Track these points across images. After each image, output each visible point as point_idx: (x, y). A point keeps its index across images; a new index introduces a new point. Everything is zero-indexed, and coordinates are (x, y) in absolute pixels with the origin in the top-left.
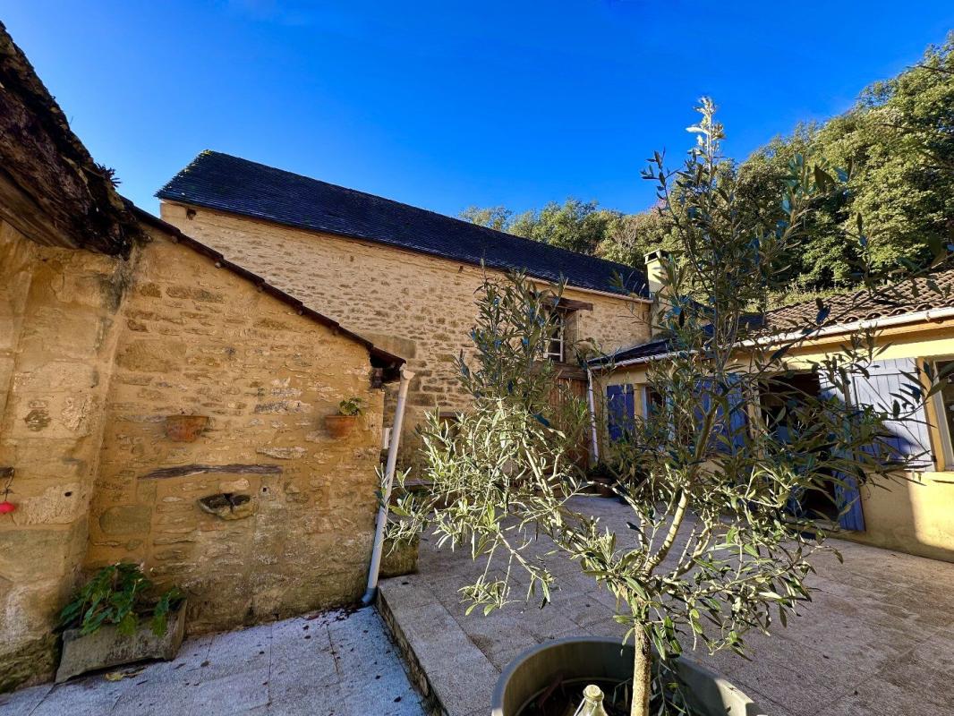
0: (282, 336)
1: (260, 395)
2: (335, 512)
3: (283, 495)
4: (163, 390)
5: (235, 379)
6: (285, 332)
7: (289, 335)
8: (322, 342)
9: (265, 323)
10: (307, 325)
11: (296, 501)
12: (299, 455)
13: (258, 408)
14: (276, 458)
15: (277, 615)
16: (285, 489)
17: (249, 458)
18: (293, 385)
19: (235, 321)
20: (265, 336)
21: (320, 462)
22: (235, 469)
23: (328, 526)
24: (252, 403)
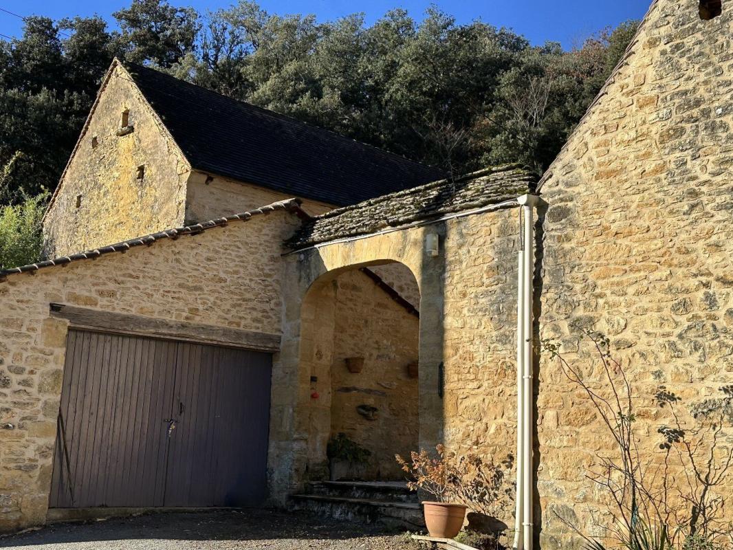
0: (386, 313)
1: (379, 349)
2: (411, 424)
3: (388, 410)
4: (341, 343)
5: (368, 339)
6: (387, 310)
7: (389, 312)
8: (404, 317)
9: (379, 305)
10: (397, 307)
11: (394, 414)
12: (395, 387)
13: (379, 357)
14: (385, 388)
15: (389, 479)
16: (389, 406)
17: (374, 386)
18: (392, 344)
19: (367, 303)
20: (379, 313)
21: (404, 392)
22: (369, 391)
23: (408, 431)
24: (375, 353)
